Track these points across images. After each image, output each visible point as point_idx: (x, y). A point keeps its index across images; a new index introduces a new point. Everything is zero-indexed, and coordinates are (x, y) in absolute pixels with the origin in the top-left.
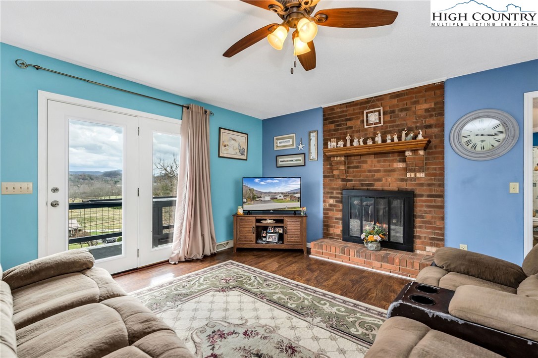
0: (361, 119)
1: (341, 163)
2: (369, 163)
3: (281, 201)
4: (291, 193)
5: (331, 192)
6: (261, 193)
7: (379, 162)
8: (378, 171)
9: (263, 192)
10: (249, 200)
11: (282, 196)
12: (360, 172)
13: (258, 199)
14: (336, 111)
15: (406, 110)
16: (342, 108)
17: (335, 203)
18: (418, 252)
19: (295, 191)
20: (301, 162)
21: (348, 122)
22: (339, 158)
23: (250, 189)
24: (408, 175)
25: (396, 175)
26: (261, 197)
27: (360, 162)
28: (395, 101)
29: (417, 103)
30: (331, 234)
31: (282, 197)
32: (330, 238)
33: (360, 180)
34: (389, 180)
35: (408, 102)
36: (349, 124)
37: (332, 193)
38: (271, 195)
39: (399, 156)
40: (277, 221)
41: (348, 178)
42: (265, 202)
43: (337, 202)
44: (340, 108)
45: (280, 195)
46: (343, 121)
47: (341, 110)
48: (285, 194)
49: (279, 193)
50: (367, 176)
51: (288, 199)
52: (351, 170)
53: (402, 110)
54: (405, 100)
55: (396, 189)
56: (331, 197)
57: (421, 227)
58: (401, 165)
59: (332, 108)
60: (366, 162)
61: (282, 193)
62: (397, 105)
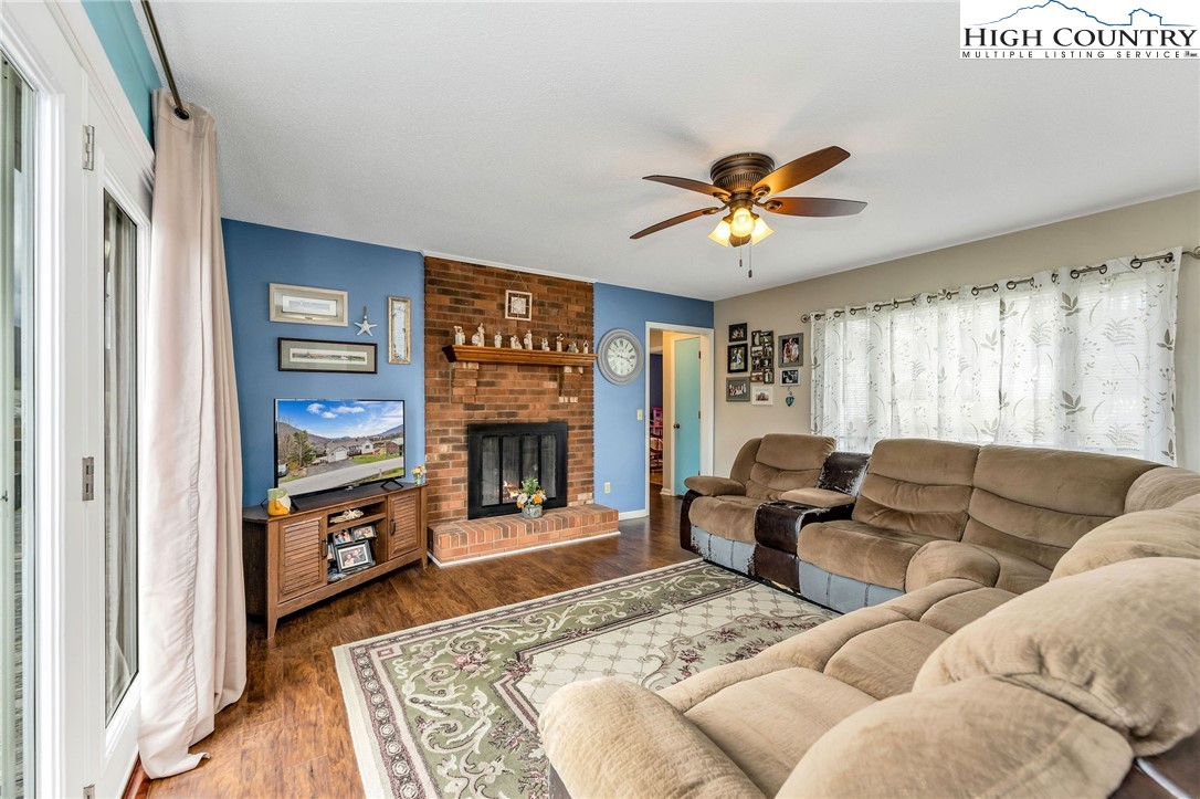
0: (499, 301)
1: (472, 374)
2: (511, 378)
3: (370, 458)
4: (387, 438)
5: (444, 430)
6: (326, 442)
7: (524, 377)
8: (523, 392)
9: (328, 441)
10: (295, 464)
11: (371, 446)
12: (497, 392)
13: (317, 461)
14: (452, 271)
15: (558, 306)
16: (465, 270)
17: (451, 452)
18: (570, 504)
19: (394, 433)
20: (365, 363)
21: (476, 301)
22: (470, 365)
23: (296, 435)
24: (562, 400)
25: (547, 399)
26: (325, 454)
27: (496, 376)
28: (544, 289)
29: (568, 300)
30: (446, 514)
31: (371, 450)
32: (442, 521)
33: (497, 407)
34: (538, 406)
35: (560, 296)
36: (478, 304)
37: (446, 432)
38: (348, 445)
39: (549, 371)
40: (367, 510)
41: (477, 403)
42: (336, 465)
43: (455, 448)
44: (461, 270)
45: (368, 443)
46: (466, 295)
47: (464, 273)
48: (376, 439)
49: (364, 439)
50: (508, 400)
51: (383, 451)
52: (482, 388)
53: (553, 305)
54: (558, 292)
55: (546, 420)
56: (443, 441)
57: (573, 471)
58: (553, 385)
59: (445, 264)
60: (503, 376)
61: (371, 439)
62: (547, 297)
